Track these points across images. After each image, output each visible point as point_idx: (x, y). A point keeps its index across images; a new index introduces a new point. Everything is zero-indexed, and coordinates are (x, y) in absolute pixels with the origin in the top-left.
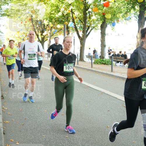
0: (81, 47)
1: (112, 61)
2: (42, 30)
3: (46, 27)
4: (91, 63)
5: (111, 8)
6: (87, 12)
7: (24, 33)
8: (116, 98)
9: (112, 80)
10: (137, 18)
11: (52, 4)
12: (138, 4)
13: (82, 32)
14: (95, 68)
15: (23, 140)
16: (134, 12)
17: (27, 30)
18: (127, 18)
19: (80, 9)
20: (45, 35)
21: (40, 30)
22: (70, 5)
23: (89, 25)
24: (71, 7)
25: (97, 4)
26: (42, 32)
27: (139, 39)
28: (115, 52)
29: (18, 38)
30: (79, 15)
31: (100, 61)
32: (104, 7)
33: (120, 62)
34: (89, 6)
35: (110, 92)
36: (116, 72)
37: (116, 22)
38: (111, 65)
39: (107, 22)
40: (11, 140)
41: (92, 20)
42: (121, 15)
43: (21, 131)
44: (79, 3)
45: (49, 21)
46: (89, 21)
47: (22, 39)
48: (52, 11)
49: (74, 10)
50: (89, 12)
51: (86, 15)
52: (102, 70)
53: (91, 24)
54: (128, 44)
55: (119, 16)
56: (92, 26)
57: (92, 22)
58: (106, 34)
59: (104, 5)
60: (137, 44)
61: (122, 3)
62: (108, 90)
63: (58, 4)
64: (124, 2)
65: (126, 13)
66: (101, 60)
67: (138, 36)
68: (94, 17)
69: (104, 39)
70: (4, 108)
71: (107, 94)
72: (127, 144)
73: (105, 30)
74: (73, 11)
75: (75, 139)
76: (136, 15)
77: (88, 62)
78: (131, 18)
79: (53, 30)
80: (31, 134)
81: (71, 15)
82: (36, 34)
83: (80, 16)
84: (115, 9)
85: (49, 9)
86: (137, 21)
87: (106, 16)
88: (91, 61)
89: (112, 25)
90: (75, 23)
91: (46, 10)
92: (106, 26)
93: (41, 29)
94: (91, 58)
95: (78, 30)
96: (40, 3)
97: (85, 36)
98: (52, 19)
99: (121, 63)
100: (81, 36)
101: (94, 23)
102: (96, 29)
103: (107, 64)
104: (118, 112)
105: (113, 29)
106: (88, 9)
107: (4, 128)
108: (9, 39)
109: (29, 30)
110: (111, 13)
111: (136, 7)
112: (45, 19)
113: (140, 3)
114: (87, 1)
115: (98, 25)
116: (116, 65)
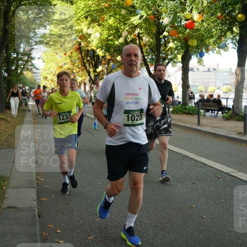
1: (199, 110)
2: (95, 64)
3: (100, 60)
5: (198, 30)
6: (161, 36)
8: (205, 164)
9: (199, 137)
10: (236, 45)
11: (110, 26)
12: (237, 24)
13: (154, 66)
15: (66, 226)
16: (231, 37)
17: (74, 65)
18: (221, 45)
19: (151, 32)
20: (100, 72)
21: (92, 64)
22: (136, 27)
23: (164, 56)
24: (138, 31)
25: (176, 25)
26: (96, 67)
27: (240, 77)
28: (204, 96)
30: (149, 41)
31: (181, 109)
32: (186, 29)
33: (210, 111)
34: (165, 29)
35: (196, 156)
36: (206, 126)
37: (204, 51)
38: (197, 116)
39: (190, 52)
40: (49, 226)
41: (169, 49)
42: (212, 40)
44: (150, 24)
45: (105, 51)
46: (164, 50)
48: (110, 37)
49: (142, 33)
50: (164, 37)
51: (161, 41)
52: (184, 122)
53: (167, 55)
54: (224, 84)
55: (209, 43)
56: (169, 57)
57: (169, 52)
58: (190, 69)
59: (186, 27)
60: (236, 83)
61: (213, 22)
62: (192, 153)
63: (119, 25)
64: (217, 21)
65: (220, 38)
66: (183, 107)
67: (238, 72)
68: (171, 45)
69: (188, 76)
70: (40, 179)
71: (192, 159)
72: (220, 233)
73: (189, 63)
74: (141, 36)
75: (143, 225)
76: (234, 41)
78: (227, 45)
79: (112, 64)
80: (79, 217)
81: (138, 42)
82: (87, 70)
83: (151, 43)
84: (203, 32)
85: (105, 34)
86: (236, 49)
87: (189, 43)
89: (198, 56)
90: (143, 54)
91: (101, 35)
92: (190, 58)
95: (149, 63)
96: (92, 25)
98: (109, 48)
99: (212, 112)
100: (152, 72)
101: (172, 53)
102: (174, 61)
103: (191, 114)
104: (208, 186)
105: (200, 62)
106: (163, 33)
107: (39, 208)
108: (46, 78)
109: (76, 65)
110: (197, 38)
111: (234, 29)
112: (100, 47)
113: (240, 23)
114: (161, 21)
115: (178, 56)
116: (205, 116)
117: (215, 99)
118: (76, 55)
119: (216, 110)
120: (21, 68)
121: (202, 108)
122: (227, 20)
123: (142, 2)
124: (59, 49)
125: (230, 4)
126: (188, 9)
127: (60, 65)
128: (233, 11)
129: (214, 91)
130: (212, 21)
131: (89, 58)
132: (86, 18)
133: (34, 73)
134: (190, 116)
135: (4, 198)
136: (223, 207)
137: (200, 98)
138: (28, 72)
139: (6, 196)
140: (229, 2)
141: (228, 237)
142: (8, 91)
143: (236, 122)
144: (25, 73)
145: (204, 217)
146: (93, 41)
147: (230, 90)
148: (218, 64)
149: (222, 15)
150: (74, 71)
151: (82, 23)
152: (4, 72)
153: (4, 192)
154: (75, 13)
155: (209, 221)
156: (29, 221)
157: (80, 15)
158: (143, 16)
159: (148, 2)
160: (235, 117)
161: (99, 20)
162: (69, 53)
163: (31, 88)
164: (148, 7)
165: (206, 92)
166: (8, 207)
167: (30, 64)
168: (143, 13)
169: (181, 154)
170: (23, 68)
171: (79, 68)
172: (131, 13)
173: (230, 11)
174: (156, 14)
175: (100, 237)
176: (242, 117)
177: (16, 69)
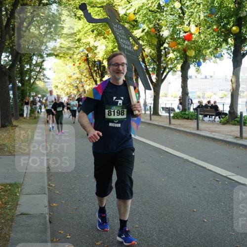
0: (154, 96)
1: (197, 115)
2: (101, 75)
3: (106, 70)
4: (168, 117)
5: (195, 41)
6: (162, 48)
7: (77, 78)
8: (205, 168)
9: (198, 141)
10: (231, 55)
12: (232, 35)
13: (155, 75)
14: (174, 124)
15: (75, 232)
16: (227, 47)
17: (82, 74)
18: (217, 55)
19: (153, 44)
21: (99, 74)
23: (165, 65)
25: (176, 37)
27: (235, 84)
28: (202, 103)
29: (70, 86)
30: (151, 52)
31: (181, 115)
32: (185, 41)
33: (208, 116)
34: (165, 41)
35: (196, 160)
36: (204, 130)
37: (201, 61)
38: (196, 121)
39: (189, 62)
40: (60, 232)
41: (169, 59)
42: (208, 51)
43: (73, 219)
44: (152, 36)
46: (164, 60)
47: (75, 87)
48: (115, 48)
49: (144, 45)
50: (165, 48)
51: (161, 52)
52: (184, 127)
53: (167, 65)
54: (220, 90)
55: (206, 53)
56: (169, 67)
57: (169, 62)
58: (188, 77)
59: (185, 39)
60: (232, 90)
62: (192, 157)
64: (213, 33)
65: (216, 49)
66: (183, 113)
67: (233, 80)
68: (171, 55)
69: (187, 84)
70: (51, 184)
71: (192, 163)
73: (187, 72)
75: (148, 229)
76: (230, 51)
77: (165, 116)
78: (223, 55)
80: (87, 222)
82: (94, 79)
83: (153, 54)
84: (200, 44)
85: (111, 46)
86: (231, 59)
87: (188, 53)
88: (168, 115)
89: (196, 65)
90: (145, 64)
91: (107, 47)
92: (189, 67)
93: (100, 72)
94: (169, 111)
95: (151, 73)
96: (98, 38)
97: (160, 80)
99: (210, 117)
100: (154, 81)
101: (172, 63)
102: (174, 70)
103: (191, 119)
104: (208, 189)
105: (198, 71)
106: (163, 45)
107: (50, 214)
108: (57, 87)
109: (84, 74)
110: (195, 49)
111: (229, 40)
112: (106, 58)
113: (234, 35)
114: (161, 33)
115: (178, 65)
116: (204, 121)
117: (212, 105)
118: (84, 66)
119: (214, 115)
120: (34, 78)
121: (201, 113)
122: (222, 32)
123: (144, 17)
124: (68, 60)
125: (225, 17)
126: (187, 23)
127: (70, 75)
128: (228, 23)
129: (211, 96)
130: (209, 33)
131: (96, 69)
132: (93, 31)
133: (46, 82)
134: (189, 121)
135: (17, 204)
136: (222, 211)
137: (199, 104)
138: (40, 82)
139: (19, 203)
140: (224, 15)
141: (228, 241)
142: (22, 100)
143: (232, 126)
144: (38, 82)
145: (205, 220)
146: (99, 53)
147: (226, 96)
148: (214, 72)
149: (217, 28)
150: (83, 80)
151: (89, 36)
152: (19, 82)
153: (17, 199)
154: (82, 27)
155: (210, 225)
156: (41, 228)
157: (87, 29)
158: (145, 29)
159: (149, 16)
160: (232, 121)
161: (104, 34)
162: (77, 64)
163: (43, 96)
164: (150, 21)
165: (203, 97)
166: (21, 214)
167: (42, 74)
168: (144, 26)
169: (182, 158)
170: (35, 79)
171: (87, 77)
172: (134, 26)
173: (225, 24)
174: (156, 27)
175: (108, 242)
176: (238, 122)
177: (30, 79)
